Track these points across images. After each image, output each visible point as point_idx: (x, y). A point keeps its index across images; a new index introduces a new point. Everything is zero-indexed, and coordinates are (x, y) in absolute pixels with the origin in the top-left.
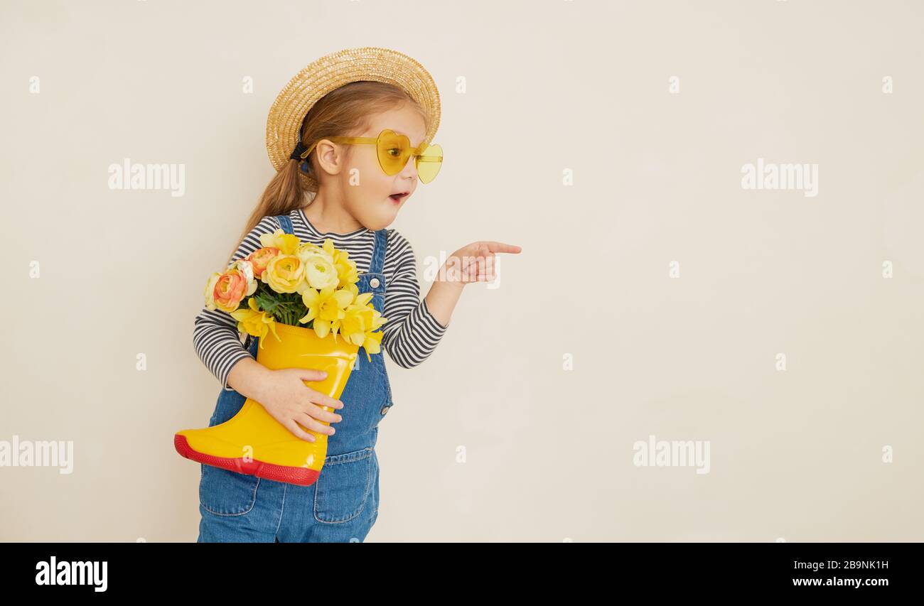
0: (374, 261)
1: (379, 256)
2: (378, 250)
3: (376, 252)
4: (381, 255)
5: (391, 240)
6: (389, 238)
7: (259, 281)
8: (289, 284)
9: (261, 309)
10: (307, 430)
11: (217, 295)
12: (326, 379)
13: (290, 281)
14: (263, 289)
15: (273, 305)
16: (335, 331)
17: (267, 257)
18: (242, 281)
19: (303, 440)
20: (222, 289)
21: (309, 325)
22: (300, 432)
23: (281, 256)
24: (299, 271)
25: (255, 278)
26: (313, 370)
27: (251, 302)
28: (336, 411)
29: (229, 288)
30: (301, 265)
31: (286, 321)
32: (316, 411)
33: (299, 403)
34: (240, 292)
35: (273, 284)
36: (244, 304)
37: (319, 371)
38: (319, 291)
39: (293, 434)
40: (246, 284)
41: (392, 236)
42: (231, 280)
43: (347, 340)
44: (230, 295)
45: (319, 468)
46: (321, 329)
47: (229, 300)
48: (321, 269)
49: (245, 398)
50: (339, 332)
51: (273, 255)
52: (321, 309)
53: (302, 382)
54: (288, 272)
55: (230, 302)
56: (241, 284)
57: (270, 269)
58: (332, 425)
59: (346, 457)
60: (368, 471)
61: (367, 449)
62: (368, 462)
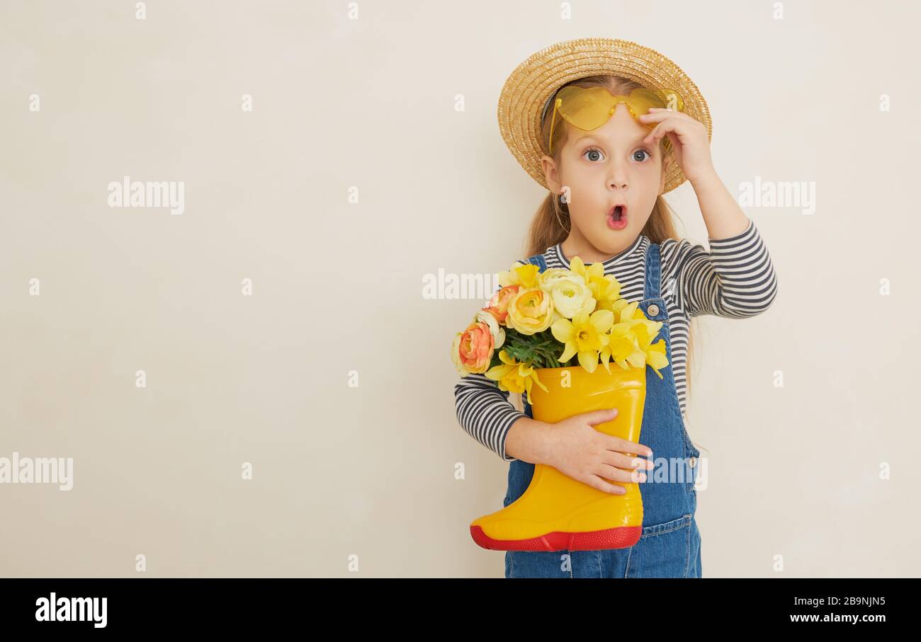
0: (648, 283)
1: (653, 275)
2: (650, 268)
3: (648, 272)
4: (655, 273)
7: (505, 328)
8: (537, 322)
9: (517, 361)
10: (612, 482)
11: (464, 359)
12: (617, 417)
13: (539, 318)
14: (512, 337)
15: (528, 351)
16: (605, 360)
17: (507, 299)
18: (485, 334)
19: (612, 494)
20: (466, 348)
21: (574, 362)
22: (606, 487)
23: (522, 292)
24: (545, 303)
25: (500, 326)
26: (599, 411)
27: (501, 356)
29: (473, 346)
30: (546, 296)
31: (553, 365)
33: (595, 454)
34: (486, 347)
35: (519, 326)
36: (496, 361)
38: (571, 320)
39: (597, 489)
40: (490, 336)
42: (472, 337)
43: (625, 365)
44: (476, 353)
45: (639, 522)
46: (588, 362)
47: (476, 359)
48: (570, 294)
49: (534, 465)
50: (611, 360)
51: (513, 294)
52: (578, 339)
53: (590, 428)
54: (533, 308)
55: (478, 361)
56: (485, 338)
57: (512, 311)
59: (663, 528)
60: (687, 542)
61: (686, 516)
62: (687, 532)
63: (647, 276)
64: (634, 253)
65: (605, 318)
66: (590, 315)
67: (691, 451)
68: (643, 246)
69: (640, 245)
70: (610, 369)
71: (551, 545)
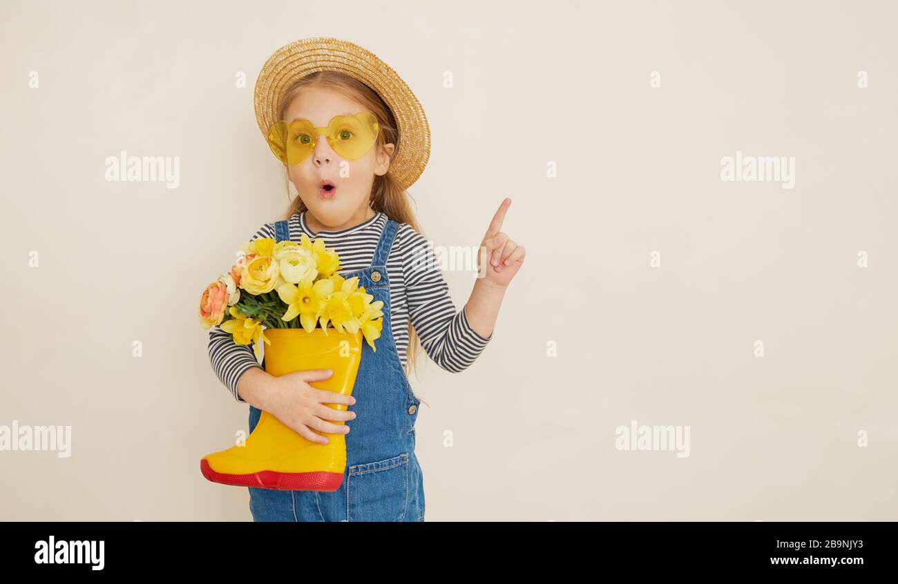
0: (377, 254)
1: (384, 248)
2: (383, 243)
3: (380, 245)
4: (386, 248)
5: (401, 233)
6: (400, 231)
7: (239, 289)
8: (263, 284)
9: (246, 316)
10: (319, 432)
11: (203, 312)
13: (264, 281)
14: (245, 297)
15: (257, 309)
19: (316, 443)
20: (204, 303)
21: (297, 323)
22: (312, 436)
23: (256, 259)
24: (272, 268)
25: (236, 288)
26: (316, 370)
27: (233, 311)
28: (350, 408)
29: (209, 301)
30: (274, 263)
31: (282, 326)
32: (326, 411)
33: (306, 406)
34: (220, 303)
35: (249, 288)
36: (228, 317)
37: (323, 370)
38: (297, 285)
39: (306, 438)
40: (226, 294)
41: (402, 229)
42: (210, 293)
43: (342, 331)
44: (211, 307)
46: (308, 324)
47: (210, 313)
48: (295, 263)
49: (261, 411)
52: (301, 303)
53: (306, 385)
54: (261, 272)
55: (212, 314)
56: (220, 294)
57: (246, 274)
58: (347, 423)
59: (378, 466)
60: (405, 478)
61: (402, 455)
62: (405, 469)
63: (378, 248)
64: (370, 226)
65: (326, 286)
66: (314, 282)
67: (412, 401)
68: (381, 221)
69: (378, 220)
70: (327, 331)
71: (263, 482)
